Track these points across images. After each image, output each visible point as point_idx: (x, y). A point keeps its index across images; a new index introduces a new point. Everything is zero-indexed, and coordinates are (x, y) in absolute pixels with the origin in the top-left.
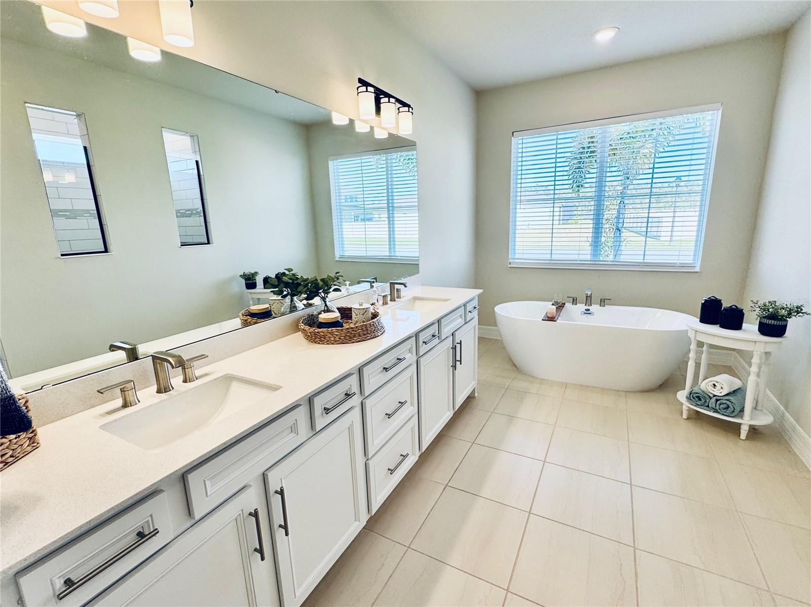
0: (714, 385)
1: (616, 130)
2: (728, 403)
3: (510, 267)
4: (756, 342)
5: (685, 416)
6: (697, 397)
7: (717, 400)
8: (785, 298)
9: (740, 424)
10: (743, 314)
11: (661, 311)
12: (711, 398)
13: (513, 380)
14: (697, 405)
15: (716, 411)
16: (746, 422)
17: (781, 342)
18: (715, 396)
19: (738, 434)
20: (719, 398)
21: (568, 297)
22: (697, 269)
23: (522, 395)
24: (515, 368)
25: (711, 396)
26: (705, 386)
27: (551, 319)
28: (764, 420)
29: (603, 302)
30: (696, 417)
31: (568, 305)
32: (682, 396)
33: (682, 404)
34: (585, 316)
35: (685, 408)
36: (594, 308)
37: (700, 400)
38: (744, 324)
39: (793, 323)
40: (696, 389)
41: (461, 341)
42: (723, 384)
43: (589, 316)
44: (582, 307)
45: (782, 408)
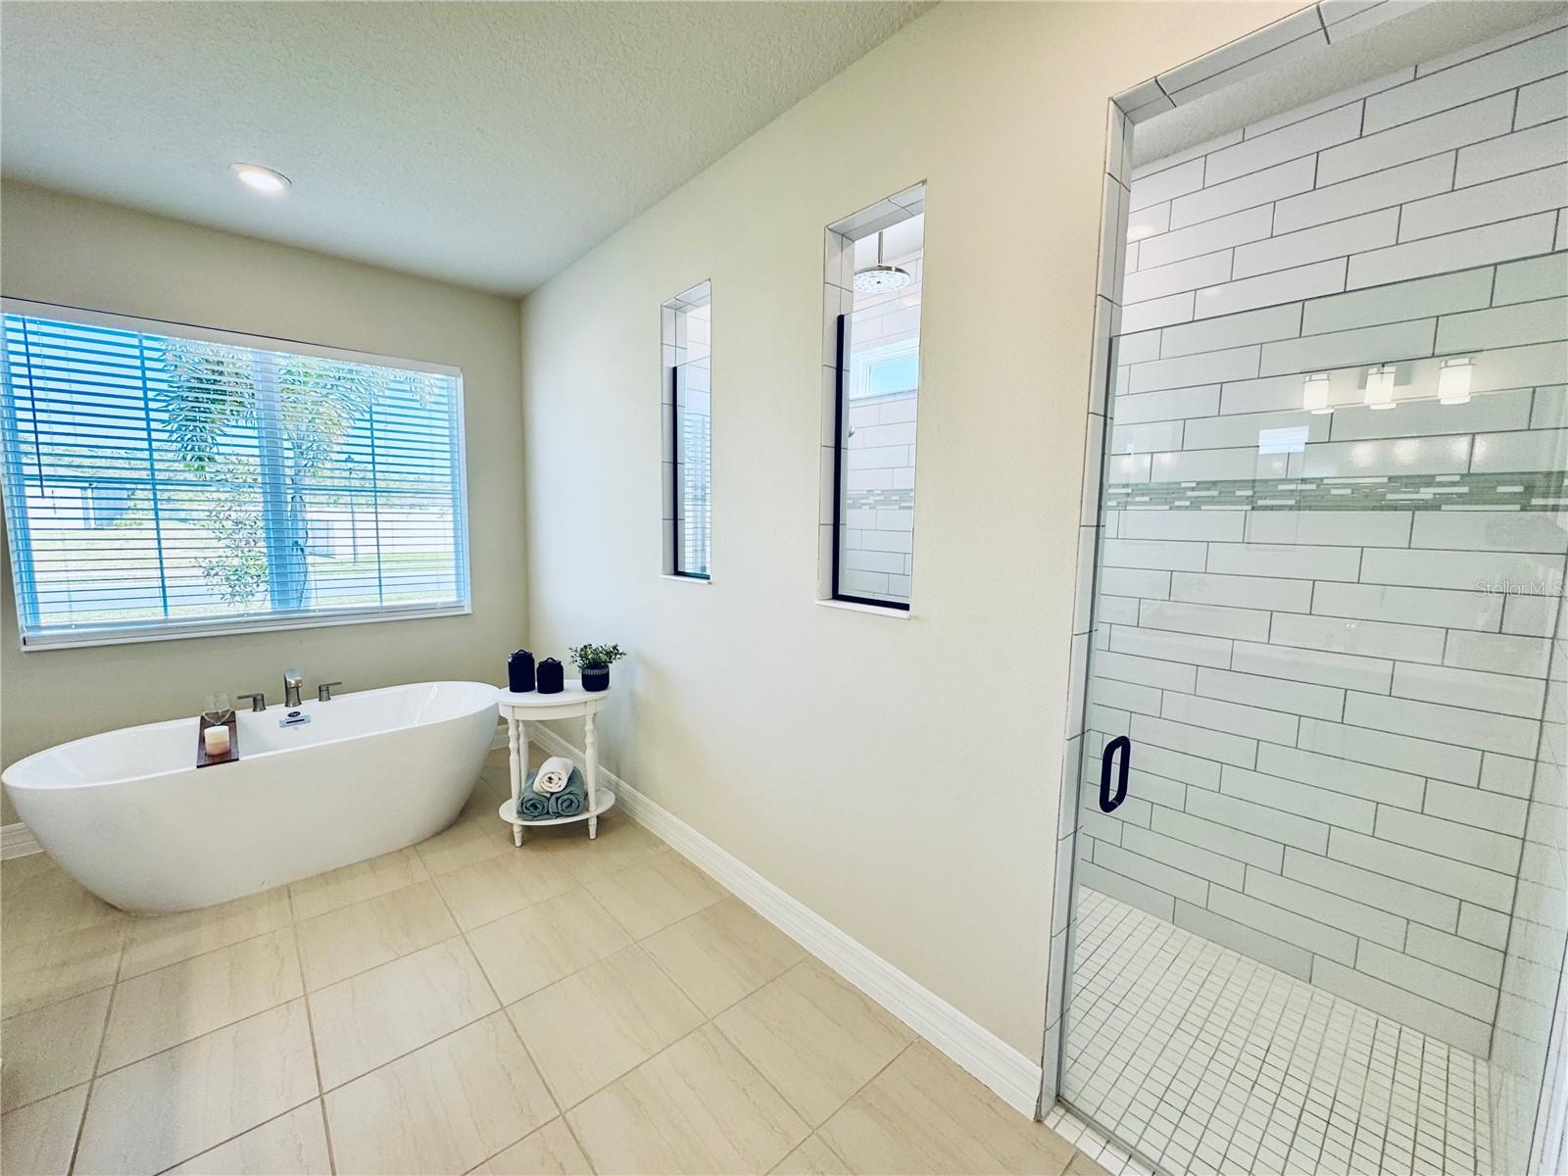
0: (550, 778)
2: (571, 797)
3: (26, 652)
4: (586, 703)
5: (518, 842)
6: (531, 807)
7: (557, 799)
8: (600, 641)
9: (587, 819)
10: (561, 669)
11: (436, 685)
12: (549, 800)
13: (124, 950)
14: (534, 818)
15: (558, 815)
16: (591, 815)
17: (606, 697)
18: (552, 794)
19: (588, 833)
20: (558, 795)
21: (240, 698)
22: (467, 610)
23: (175, 976)
24: (113, 916)
25: (548, 795)
26: (540, 784)
27: (224, 757)
28: (608, 802)
29: (324, 692)
30: (531, 836)
31: (245, 716)
32: (509, 812)
33: (512, 824)
34: (291, 728)
35: (516, 829)
36: (308, 707)
37: (536, 808)
38: (565, 681)
39: (614, 669)
40: (528, 795)
42: (552, 775)
43: (300, 726)
44: (279, 712)
45: (614, 777)
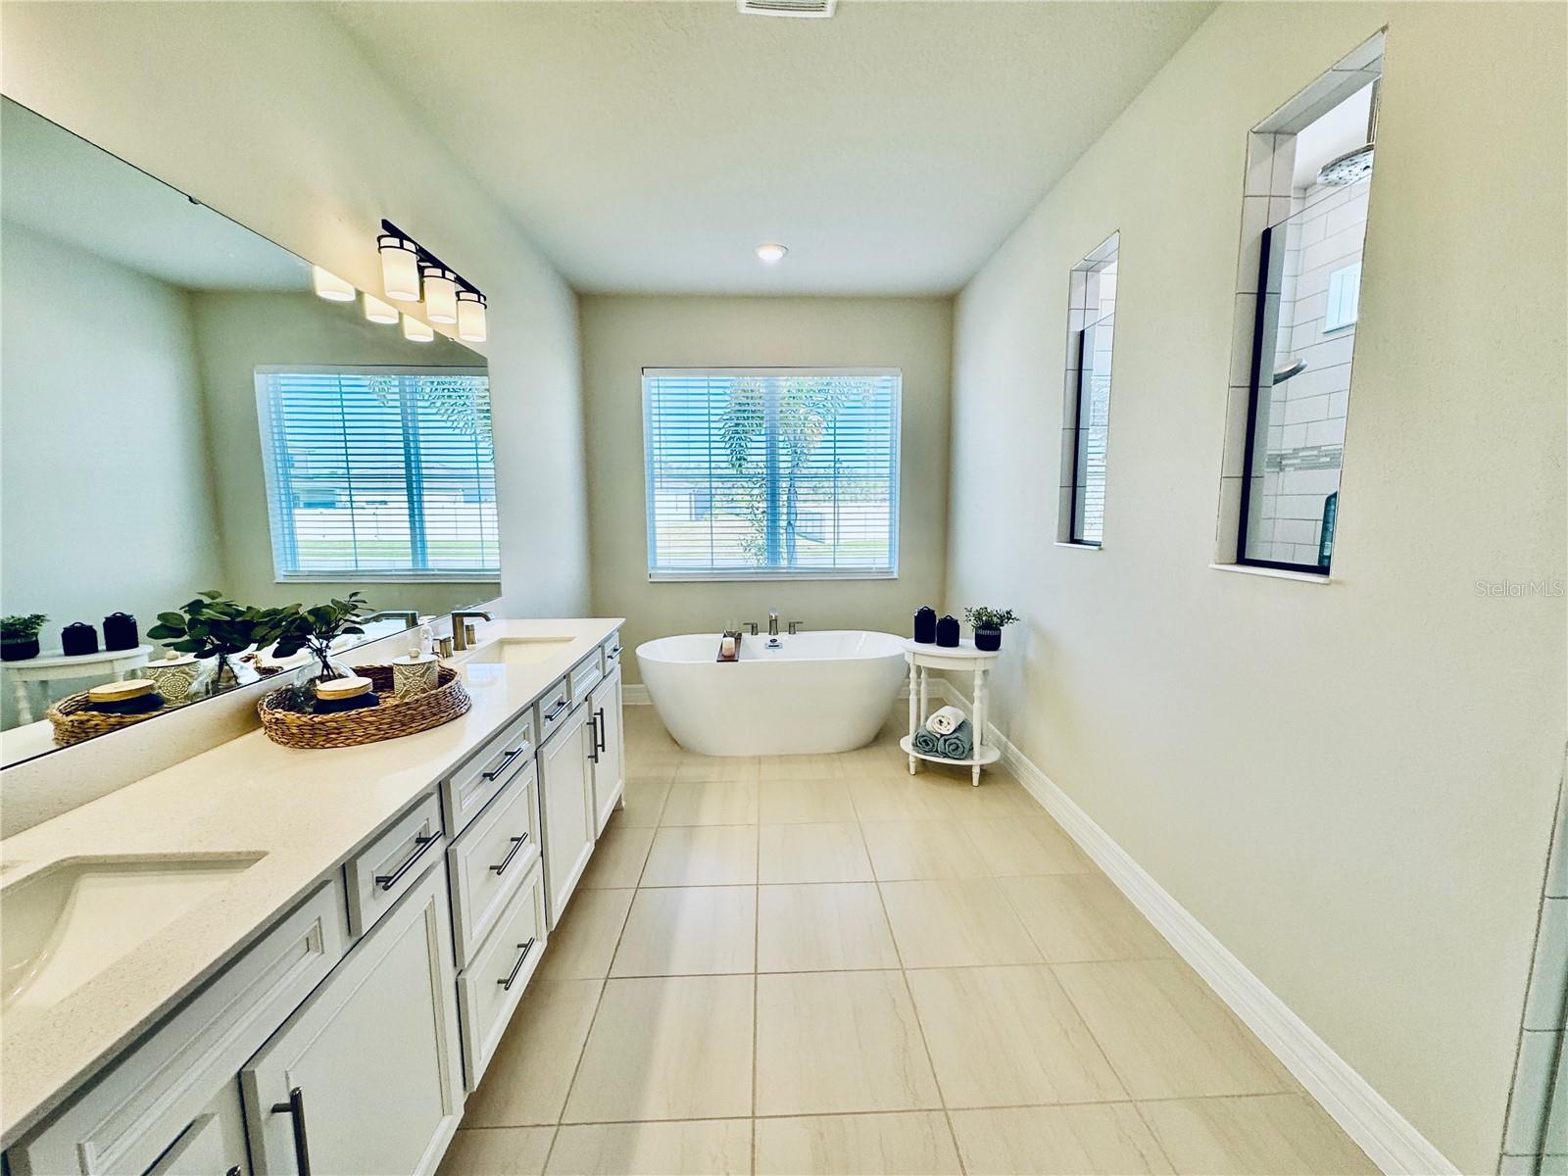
0: (941, 722)
1: (786, 384)
2: (958, 742)
3: (651, 582)
4: (975, 659)
5: (912, 771)
6: (925, 742)
7: (946, 741)
8: (996, 606)
9: (971, 767)
10: (958, 627)
11: (864, 634)
12: (938, 740)
13: (678, 768)
14: (925, 753)
15: (946, 756)
16: (976, 762)
17: (996, 657)
18: (942, 735)
19: (971, 779)
20: (946, 737)
21: (745, 624)
22: (895, 576)
23: (699, 787)
24: (677, 748)
25: (939, 736)
26: (932, 725)
27: (730, 658)
28: (992, 756)
29: (792, 628)
30: (924, 768)
31: (746, 637)
32: (907, 743)
33: (908, 754)
34: (770, 650)
35: (912, 759)
36: (783, 637)
37: (928, 744)
38: (960, 640)
39: (1006, 631)
40: (922, 732)
41: (602, 709)
42: (944, 721)
43: (777, 650)
44: (764, 638)
45: (1004, 738)
